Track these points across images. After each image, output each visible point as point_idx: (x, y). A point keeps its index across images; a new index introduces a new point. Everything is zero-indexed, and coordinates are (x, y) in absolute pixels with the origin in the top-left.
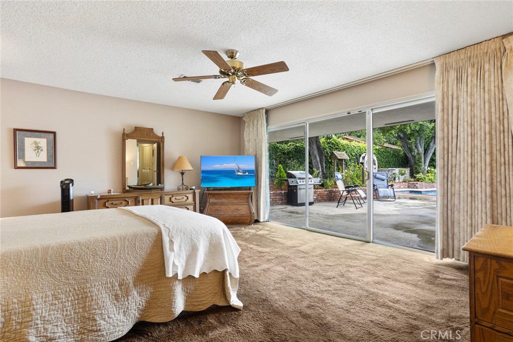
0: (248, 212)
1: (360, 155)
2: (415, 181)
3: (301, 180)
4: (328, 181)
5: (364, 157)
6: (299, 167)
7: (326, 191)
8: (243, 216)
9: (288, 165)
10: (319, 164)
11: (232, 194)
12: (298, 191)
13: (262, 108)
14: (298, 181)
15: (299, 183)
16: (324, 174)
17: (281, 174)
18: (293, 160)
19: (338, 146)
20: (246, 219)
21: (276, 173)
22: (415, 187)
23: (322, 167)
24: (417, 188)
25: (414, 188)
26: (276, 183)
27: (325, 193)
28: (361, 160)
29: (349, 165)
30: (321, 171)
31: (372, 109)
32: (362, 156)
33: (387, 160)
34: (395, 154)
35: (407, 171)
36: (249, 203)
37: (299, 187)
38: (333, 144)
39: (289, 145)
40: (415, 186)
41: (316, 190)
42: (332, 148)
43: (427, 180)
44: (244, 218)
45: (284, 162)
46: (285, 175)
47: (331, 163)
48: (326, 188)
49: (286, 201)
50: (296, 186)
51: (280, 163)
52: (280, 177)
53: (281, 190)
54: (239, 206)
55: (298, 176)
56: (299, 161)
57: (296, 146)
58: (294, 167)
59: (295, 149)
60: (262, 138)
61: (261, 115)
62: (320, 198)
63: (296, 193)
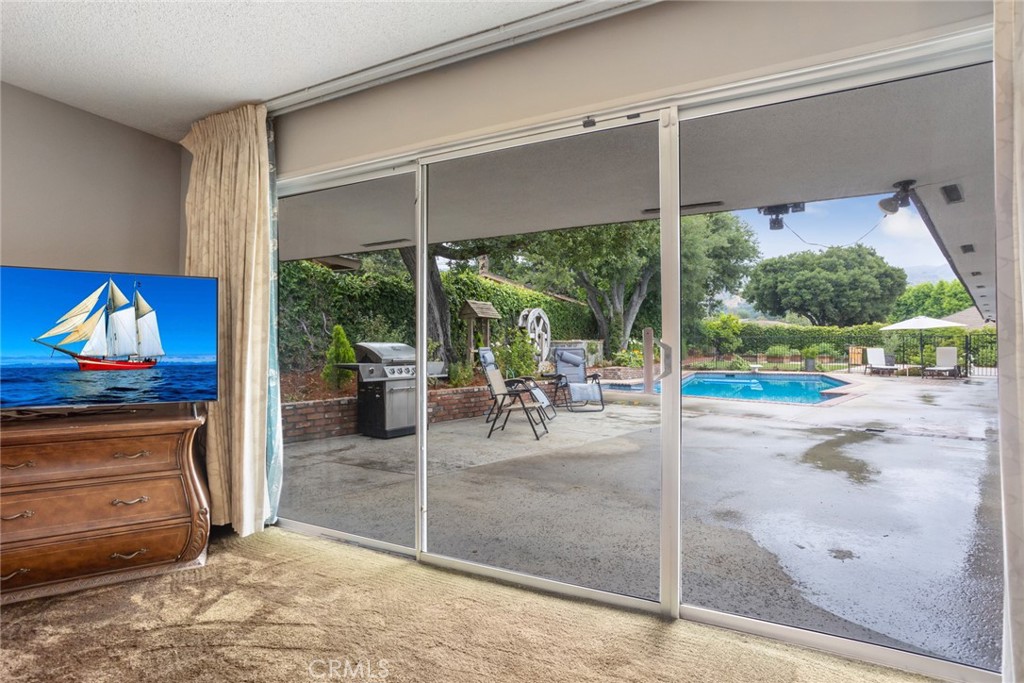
0: (178, 508)
1: (518, 313)
2: (613, 365)
3: (396, 368)
4: (459, 369)
5: (527, 316)
6: (389, 332)
7: (457, 392)
8: (151, 532)
9: (362, 326)
10: (439, 326)
11: (94, 438)
12: (388, 397)
13: (256, 104)
14: (388, 369)
15: (390, 376)
16: (448, 350)
17: (341, 350)
18: (375, 316)
19: (475, 289)
20: (165, 539)
21: (326, 348)
22: (615, 376)
23: (445, 334)
24: (619, 378)
25: (613, 378)
26: (327, 375)
27: (457, 397)
28: (520, 322)
29: (497, 332)
30: (442, 343)
31: (680, 109)
32: (523, 313)
33: (564, 323)
34: (577, 313)
35: (599, 345)
36: (182, 468)
37: (388, 386)
38: (465, 284)
39: (364, 278)
40: (616, 374)
41: (433, 391)
42: (464, 293)
43: (634, 363)
44: (154, 537)
45: (351, 320)
46: (352, 352)
47: (461, 326)
48: (456, 386)
49: (352, 425)
50: (381, 385)
51: (340, 321)
52: (337, 358)
53: (341, 394)
54: (128, 488)
55: (386, 357)
56: (390, 319)
57: (383, 282)
58: (377, 332)
59: (381, 289)
60: (250, 213)
61: (251, 129)
62: (442, 412)
63: (382, 399)
